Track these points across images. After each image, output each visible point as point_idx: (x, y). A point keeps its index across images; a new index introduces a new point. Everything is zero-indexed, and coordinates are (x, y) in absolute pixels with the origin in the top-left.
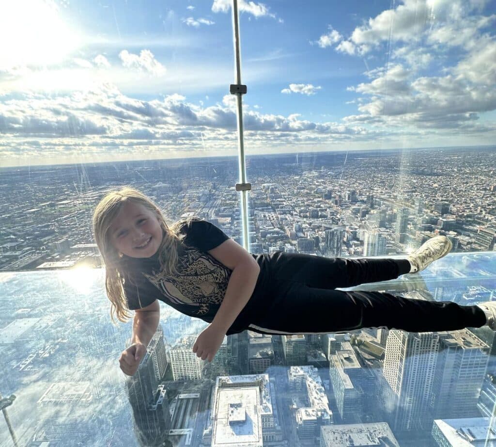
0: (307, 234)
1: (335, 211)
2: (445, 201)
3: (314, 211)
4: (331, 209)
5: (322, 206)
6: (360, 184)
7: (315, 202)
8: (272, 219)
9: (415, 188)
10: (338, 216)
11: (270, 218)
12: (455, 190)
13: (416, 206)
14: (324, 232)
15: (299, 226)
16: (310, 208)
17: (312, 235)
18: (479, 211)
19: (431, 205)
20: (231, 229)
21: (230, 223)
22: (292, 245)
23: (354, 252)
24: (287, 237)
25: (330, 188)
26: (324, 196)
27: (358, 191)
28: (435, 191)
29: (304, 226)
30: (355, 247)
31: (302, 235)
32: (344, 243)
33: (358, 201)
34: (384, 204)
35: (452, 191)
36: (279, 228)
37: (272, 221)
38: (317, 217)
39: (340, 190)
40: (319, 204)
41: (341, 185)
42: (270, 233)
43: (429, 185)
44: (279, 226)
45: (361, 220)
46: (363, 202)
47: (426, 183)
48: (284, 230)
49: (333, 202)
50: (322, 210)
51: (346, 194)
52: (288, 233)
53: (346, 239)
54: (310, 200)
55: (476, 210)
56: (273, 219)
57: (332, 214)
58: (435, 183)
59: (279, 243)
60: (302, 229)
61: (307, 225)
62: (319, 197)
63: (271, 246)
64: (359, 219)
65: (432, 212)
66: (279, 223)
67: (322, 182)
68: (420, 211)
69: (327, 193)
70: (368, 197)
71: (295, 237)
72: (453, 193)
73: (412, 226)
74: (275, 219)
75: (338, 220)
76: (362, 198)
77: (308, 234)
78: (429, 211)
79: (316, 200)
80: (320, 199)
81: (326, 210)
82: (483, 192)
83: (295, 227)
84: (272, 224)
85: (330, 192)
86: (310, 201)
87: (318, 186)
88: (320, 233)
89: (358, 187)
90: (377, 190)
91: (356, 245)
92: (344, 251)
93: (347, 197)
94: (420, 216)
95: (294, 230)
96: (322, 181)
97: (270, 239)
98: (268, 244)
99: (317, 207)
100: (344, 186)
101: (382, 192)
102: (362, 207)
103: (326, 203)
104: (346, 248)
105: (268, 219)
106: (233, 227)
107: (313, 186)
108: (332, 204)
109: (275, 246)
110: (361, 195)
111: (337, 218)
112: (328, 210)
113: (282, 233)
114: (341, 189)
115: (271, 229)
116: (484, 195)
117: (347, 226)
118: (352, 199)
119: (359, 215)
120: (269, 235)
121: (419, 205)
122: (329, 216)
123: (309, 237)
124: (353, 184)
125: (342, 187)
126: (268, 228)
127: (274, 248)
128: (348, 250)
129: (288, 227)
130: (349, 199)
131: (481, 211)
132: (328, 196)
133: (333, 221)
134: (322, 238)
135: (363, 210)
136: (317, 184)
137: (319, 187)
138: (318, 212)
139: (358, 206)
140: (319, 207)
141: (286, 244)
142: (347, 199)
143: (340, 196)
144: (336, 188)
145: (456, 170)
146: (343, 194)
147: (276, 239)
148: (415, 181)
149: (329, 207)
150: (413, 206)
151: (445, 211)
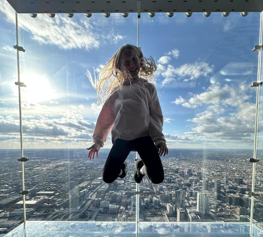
0: (165, 192)
1: (181, 180)
2: (240, 177)
3: (169, 179)
4: (178, 178)
5: (173, 176)
6: (193, 166)
7: (170, 175)
8: (146, 183)
9: (223, 169)
10: (182, 183)
11: (145, 182)
12: (245, 171)
13: (225, 179)
14: (175, 191)
15: (161, 187)
16: (167, 177)
17: (168, 192)
18: (259, 184)
19: (233, 179)
20: (124, 187)
21: (123, 184)
22: (157, 197)
23: (192, 204)
24: (154, 193)
25: (177, 167)
26: (174, 171)
27: (192, 170)
28: (234, 172)
29: (163, 187)
30: (192, 201)
31: (163, 192)
32: (186, 198)
33: (193, 175)
34: (207, 177)
35: (243, 172)
36: (150, 188)
37: (146, 184)
38: (171, 182)
39: (183, 169)
40: (172, 176)
41: (183, 166)
42: (145, 190)
43: (231, 168)
44: (150, 187)
45: (195, 186)
46: (195, 175)
47: (229, 167)
48: (153, 189)
49: (179, 175)
50: (173, 179)
51: (186, 171)
52: (155, 191)
53: (187, 196)
54: (167, 173)
55: (258, 183)
56: (147, 183)
57: (179, 181)
58: (234, 167)
59: (150, 196)
60: (163, 189)
61: (165, 187)
62: (172, 172)
63: (145, 198)
64: (194, 185)
65: (233, 183)
66: (150, 185)
67: (173, 164)
68: (227, 182)
69: (176, 170)
70: (198, 173)
71: (159, 193)
72: (244, 173)
73: (223, 190)
74: (148, 183)
75: (182, 185)
76: (195, 173)
77: (166, 192)
78: (232, 182)
79: (170, 173)
80: (172, 173)
81: (175, 179)
82: (260, 173)
83: (159, 188)
84: (146, 185)
85: (178, 169)
86: (167, 174)
87: (171, 166)
88: (172, 191)
89: (193, 167)
90: (203, 170)
91: (193, 200)
92: (186, 203)
93: (187, 172)
94: (227, 185)
95: (158, 189)
96: (173, 163)
97: (145, 194)
98: (144, 197)
99: (171, 177)
100: (185, 167)
101: (205, 171)
102: (195, 178)
103: (176, 175)
104: (187, 201)
105: (144, 182)
106: (125, 186)
107: (169, 166)
108: (179, 176)
109: (148, 198)
110: (194, 172)
111: (181, 184)
112: (177, 179)
113: (151, 191)
114: (183, 168)
115: (145, 188)
116: (261, 175)
117: (187, 188)
118: (189, 174)
119: (193, 182)
120: (144, 192)
121: (226, 179)
122: (177, 183)
123: (166, 194)
124: (190, 166)
125: (184, 167)
126: (144, 187)
127: (147, 199)
128: (188, 202)
129: (155, 188)
130: (188, 174)
131: (260, 184)
132: (177, 171)
133: (179, 185)
134: (174, 194)
135: (196, 180)
136: (170, 165)
137: (172, 167)
138: (171, 180)
139: (193, 178)
140: (172, 177)
141: (154, 197)
142: (187, 174)
143: (183, 172)
144: (181, 167)
145: (244, 161)
146: (184, 171)
147: (148, 194)
148: (223, 166)
149: (177, 178)
150: (223, 179)
151: (241, 182)
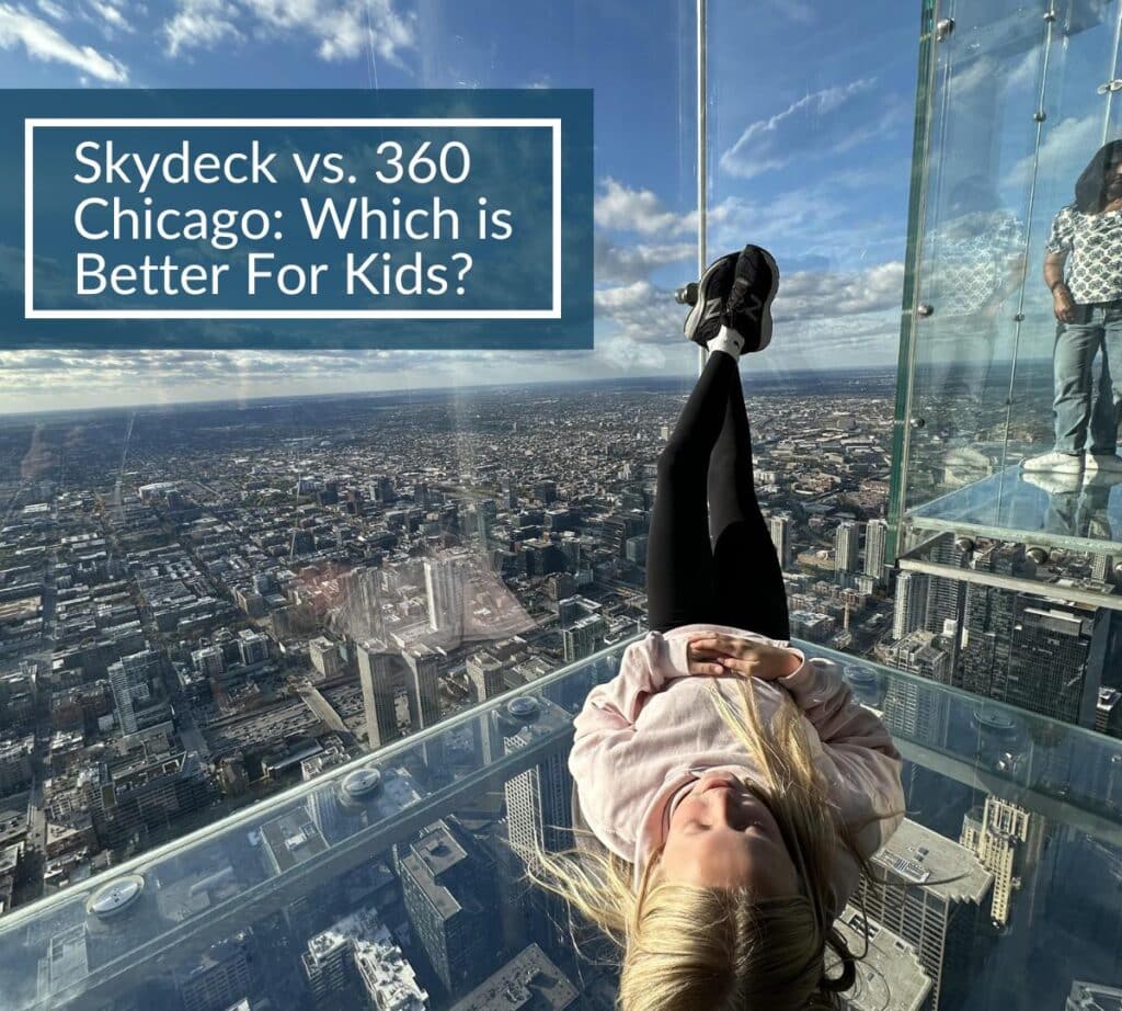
0: (293, 594)
1: (352, 528)
2: (547, 478)
3: (299, 537)
4: (342, 524)
5: (318, 520)
6: (394, 462)
7: (301, 515)
8: (187, 575)
9: (497, 460)
10: (361, 538)
11: (179, 574)
12: (558, 458)
13: (505, 494)
14: (335, 581)
15: (268, 577)
16: (289, 530)
17: (306, 594)
18: (596, 490)
19: (529, 490)
20: (50, 630)
21: (39, 614)
22: (256, 630)
23: (409, 610)
24: (239, 612)
25: (330, 477)
26: (319, 497)
27: (393, 478)
28: (529, 463)
29: (281, 575)
30: (409, 599)
31: (282, 599)
32: (384, 595)
33: (398, 499)
34: (450, 498)
35: (555, 461)
36: (212, 595)
37: (190, 582)
38: (312, 548)
39: (354, 480)
40: (311, 518)
41: (354, 469)
42: (187, 613)
43: (518, 452)
44: (210, 590)
45: (411, 539)
46: (407, 499)
47: (514, 450)
48: (230, 598)
49: (342, 509)
50: (320, 532)
51: (369, 487)
52: (243, 602)
53: (386, 586)
54: (288, 510)
55: (593, 489)
56: (192, 575)
57: (347, 536)
58: (526, 448)
59: (220, 634)
60: (279, 583)
61: (289, 572)
62: (308, 502)
63: (193, 650)
64: (407, 536)
65: (531, 501)
66: (211, 583)
67: (308, 466)
68: (514, 503)
69: (325, 489)
70: (417, 488)
71: (261, 608)
72: (556, 464)
73: (505, 533)
74: (198, 573)
75: (361, 547)
76: (404, 491)
77: (296, 593)
78: (527, 500)
79: (301, 510)
80: (313, 506)
81: (330, 529)
82: (596, 457)
83: (259, 583)
84: (189, 587)
85: (333, 486)
86: (288, 514)
87: (303, 475)
88: (325, 584)
89: (391, 468)
90: (432, 472)
91: (411, 595)
92: (388, 613)
93: (372, 493)
94: (515, 513)
95: (257, 592)
96: (310, 462)
97: (189, 629)
98: (185, 646)
99: (307, 525)
100: (363, 470)
101: (441, 475)
102: (408, 511)
103: (328, 513)
104: (390, 606)
105: (174, 576)
106: (54, 624)
107: (290, 478)
108: (343, 514)
109: (210, 646)
110: (401, 485)
111: (358, 544)
112: (335, 529)
113: (223, 607)
114: (357, 477)
115: (188, 603)
116: (599, 462)
117: (385, 555)
118: (384, 497)
119: (404, 527)
120: (185, 622)
121: (511, 492)
122: (339, 542)
123: (299, 602)
124: (382, 463)
125: (358, 473)
126: (177, 601)
127: (207, 650)
128: (395, 608)
129: (239, 588)
130: (377, 498)
131: (600, 490)
132: (330, 494)
133: (351, 551)
134: (333, 595)
135: (412, 517)
136: (296, 471)
137: (306, 479)
138: (312, 537)
139: (400, 509)
140: (313, 523)
141: (240, 633)
142: (373, 499)
143: (357, 494)
144: (346, 476)
145: (552, 423)
146: (362, 488)
147: (208, 629)
148: (495, 448)
149: (337, 522)
150: (500, 495)
151: (551, 496)
